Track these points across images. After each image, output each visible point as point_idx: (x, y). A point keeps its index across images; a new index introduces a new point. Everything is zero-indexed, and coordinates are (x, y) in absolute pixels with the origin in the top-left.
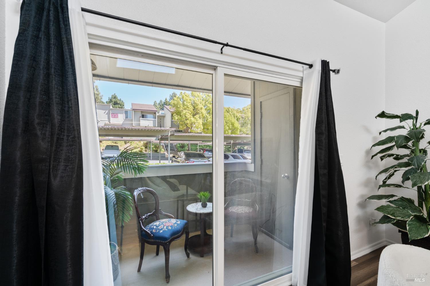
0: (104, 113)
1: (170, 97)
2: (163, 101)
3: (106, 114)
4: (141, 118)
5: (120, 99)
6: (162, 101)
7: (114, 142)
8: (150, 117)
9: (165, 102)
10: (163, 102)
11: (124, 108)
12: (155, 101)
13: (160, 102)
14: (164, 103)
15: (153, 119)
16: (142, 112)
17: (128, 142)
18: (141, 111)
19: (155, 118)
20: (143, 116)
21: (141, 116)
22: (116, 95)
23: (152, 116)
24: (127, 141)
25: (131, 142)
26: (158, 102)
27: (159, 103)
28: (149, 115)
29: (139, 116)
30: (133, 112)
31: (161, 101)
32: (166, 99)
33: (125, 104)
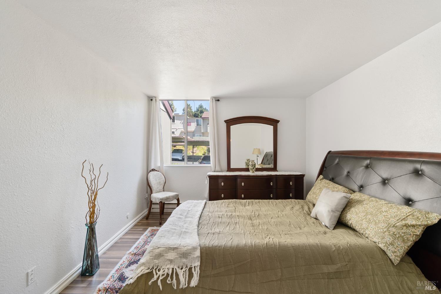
0: (180, 123)
3: (182, 124)
5: (206, 108)
17: (196, 147)
22: (202, 104)
30: (202, 120)
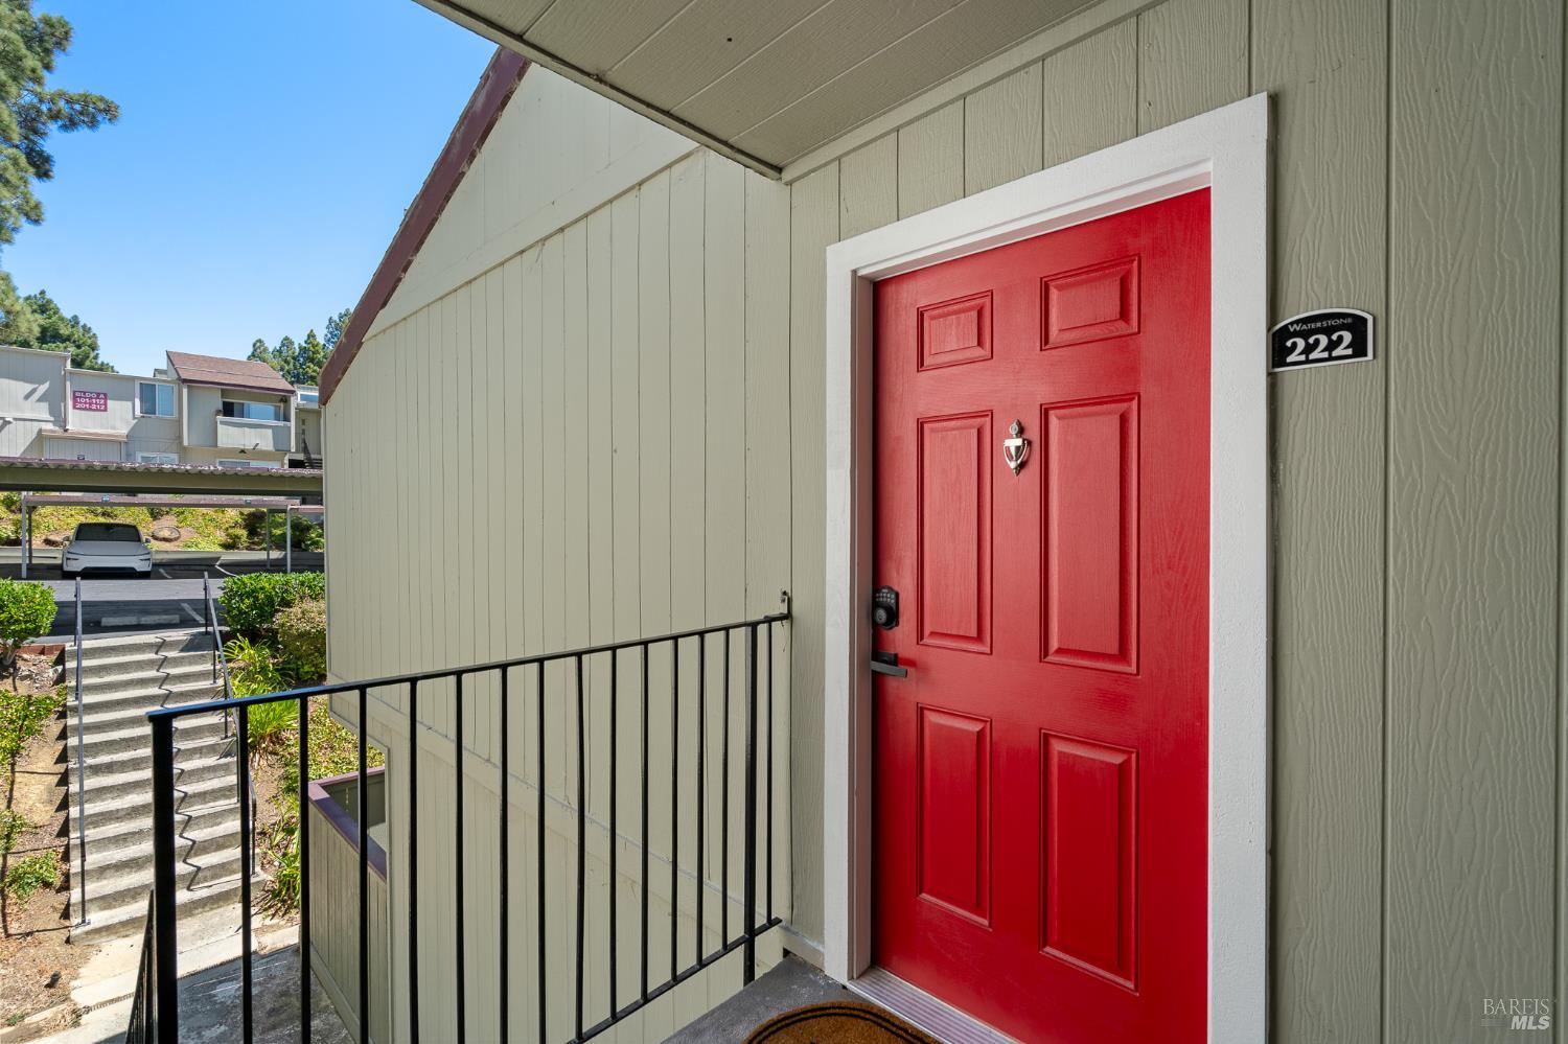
1: (328, 328)
2: (299, 340)
4: (220, 418)
5: (79, 319)
6: (292, 343)
7: (100, 510)
8: (261, 411)
9: (304, 345)
10: (296, 346)
11: (96, 357)
12: (260, 341)
13: (283, 345)
14: (303, 350)
15: (274, 423)
16: (223, 392)
17: (168, 513)
18: (222, 390)
19: (287, 418)
20: (228, 410)
21: (220, 407)
23: (270, 408)
24: (164, 509)
25: (181, 509)
26: (273, 344)
27: (280, 351)
28: (254, 406)
29: (214, 410)
30: (185, 391)
31: (287, 342)
32: (311, 336)
33: (100, 342)
